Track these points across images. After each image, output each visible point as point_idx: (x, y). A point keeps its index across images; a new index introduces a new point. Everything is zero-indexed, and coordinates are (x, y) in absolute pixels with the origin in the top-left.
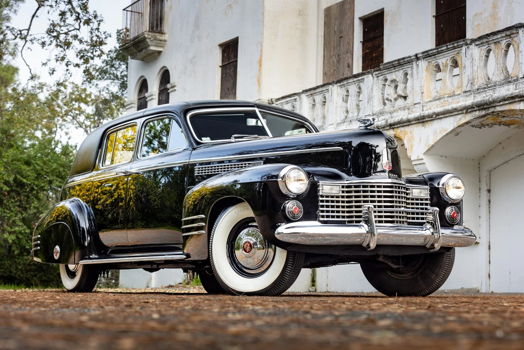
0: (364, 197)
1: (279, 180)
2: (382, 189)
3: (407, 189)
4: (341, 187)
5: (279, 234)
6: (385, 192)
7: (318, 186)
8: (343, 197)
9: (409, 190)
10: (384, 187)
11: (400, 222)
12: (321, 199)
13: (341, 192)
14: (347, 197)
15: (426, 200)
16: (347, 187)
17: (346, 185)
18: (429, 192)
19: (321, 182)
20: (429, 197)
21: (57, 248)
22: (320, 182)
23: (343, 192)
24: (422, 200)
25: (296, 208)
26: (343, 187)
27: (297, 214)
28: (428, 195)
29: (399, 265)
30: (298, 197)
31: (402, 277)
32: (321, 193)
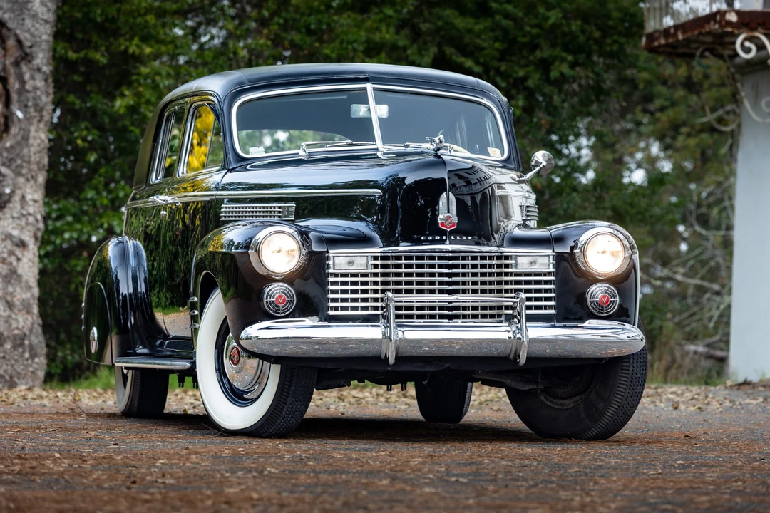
0: (407, 275)
1: (250, 251)
2: (437, 262)
3: (507, 258)
4: (369, 258)
5: (248, 338)
6: (441, 266)
7: (328, 258)
8: (376, 275)
9: (511, 259)
10: (440, 258)
11: (492, 316)
12: (331, 279)
13: (369, 266)
14: (383, 275)
15: (549, 274)
16: (383, 258)
17: (379, 254)
18: (552, 261)
19: (332, 252)
20: (552, 269)
21: (95, 330)
22: (330, 251)
23: (376, 266)
24: (539, 275)
25: (280, 297)
26: (375, 258)
27: (283, 307)
28: (551, 266)
29: (536, 383)
30: (289, 279)
31: (561, 405)
32: (331, 271)
